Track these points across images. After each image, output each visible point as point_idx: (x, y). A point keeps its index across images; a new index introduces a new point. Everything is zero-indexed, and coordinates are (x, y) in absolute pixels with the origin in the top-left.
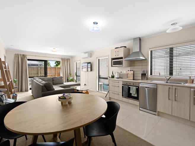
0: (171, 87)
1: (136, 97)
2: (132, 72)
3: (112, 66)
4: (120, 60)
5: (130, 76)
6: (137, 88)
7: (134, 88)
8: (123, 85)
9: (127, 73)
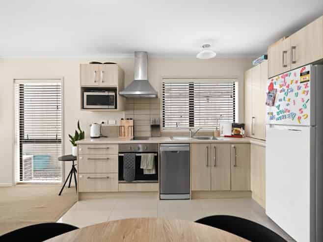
0: (209, 145)
1: (153, 175)
2: (131, 123)
3: (83, 108)
4: (106, 93)
5: (126, 131)
6: (156, 155)
7: (150, 156)
8: (119, 153)
9: (119, 124)
